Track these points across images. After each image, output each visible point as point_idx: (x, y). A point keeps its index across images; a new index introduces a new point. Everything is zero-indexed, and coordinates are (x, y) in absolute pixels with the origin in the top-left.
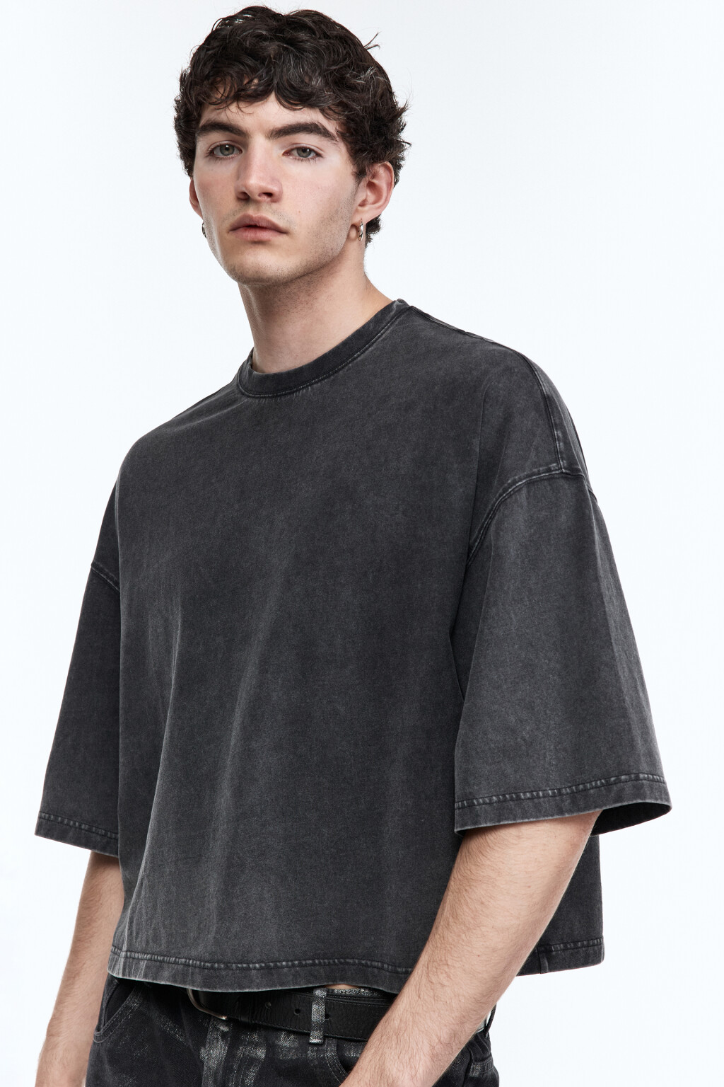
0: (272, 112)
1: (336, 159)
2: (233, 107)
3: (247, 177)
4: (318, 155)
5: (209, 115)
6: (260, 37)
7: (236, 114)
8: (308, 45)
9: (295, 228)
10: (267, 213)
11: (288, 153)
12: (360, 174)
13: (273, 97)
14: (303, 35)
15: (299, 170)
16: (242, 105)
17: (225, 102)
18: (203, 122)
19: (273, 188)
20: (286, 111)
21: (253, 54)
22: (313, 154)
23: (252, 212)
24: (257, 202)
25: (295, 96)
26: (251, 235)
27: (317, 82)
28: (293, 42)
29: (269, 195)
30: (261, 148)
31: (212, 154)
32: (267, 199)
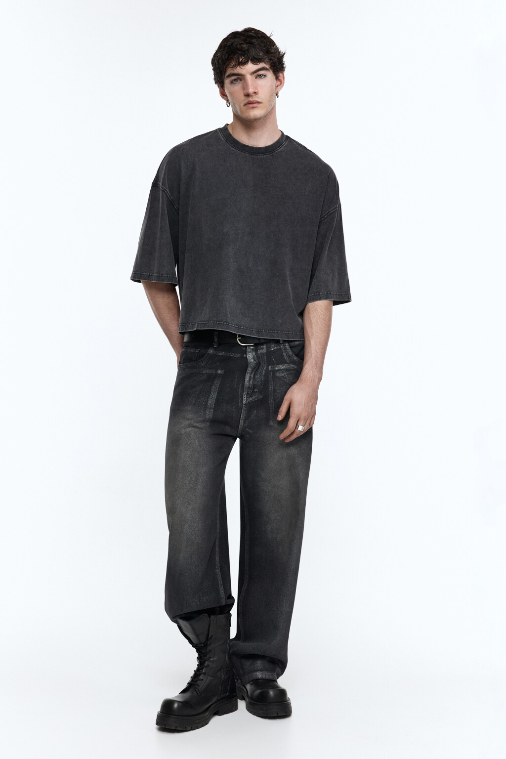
0: (251, 67)
1: (270, 75)
2: (238, 68)
3: (248, 89)
4: (265, 76)
5: (229, 72)
6: (242, 43)
7: (240, 70)
8: (256, 43)
9: (263, 101)
10: (255, 98)
11: (256, 78)
12: (277, 78)
13: (250, 62)
14: (254, 41)
15: (261, 82)
16: (241, 67)
17: (235, 66)
18: (227, 74)
19: (256, 91)
20: (255, 66)
21: (241, 50)
22: (263, 76)
23: (251, 99)
24: (252, 96)
25: (256, 60)
26: (251, 106)
27: (261, 54)
28: (251, 43)
29: (255, 93)
30: (249, 78)
31: (232, 82)
32: (255, 94)
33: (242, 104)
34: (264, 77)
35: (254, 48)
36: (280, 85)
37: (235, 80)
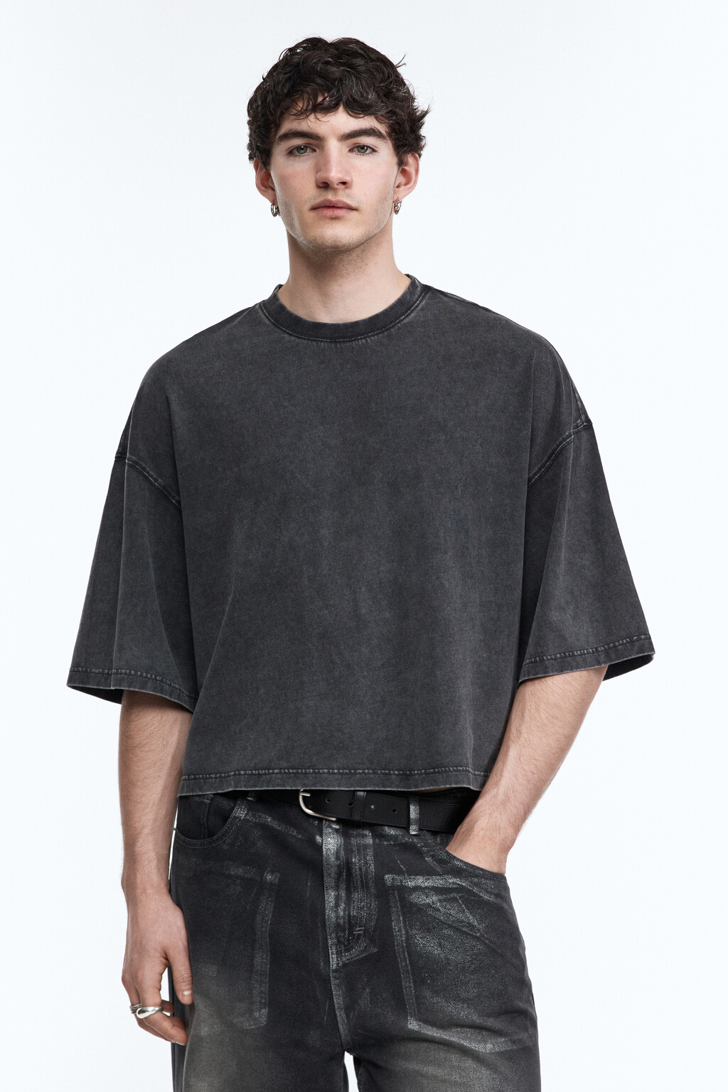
0: (342, 121)
1: (385, 151)
2: (312, 117)
3: (328, 170)
4: (374, 151)
5: (288, 125)
6: (328, 63)
7: (315, 124)
8: (362, 69)
9: (363, 207)
10: (342, 197)
11: (351, 150)
12: (401, 163)
13: (341, 108)
14: (359, 61)
15: (362, 163)
16: (319, 116)
17: (304, 114)
18: (283, 130)
19: (347, 179)
20: (352, 119)
21: (324, 76)
22: (369, 151)
23: (330, 196)
24: (335, 190)
25: (357, 108)
26: (329, 212)
27: (372, 96)
28: (352, 66)
29: (344, 183)
30: (335, 148)
31: (291, 153)
32: (342, 187)
33: (308, 206)
34: (371, 153)
35: (357, 78)
36: (406, 184)
37: (299, 148)
